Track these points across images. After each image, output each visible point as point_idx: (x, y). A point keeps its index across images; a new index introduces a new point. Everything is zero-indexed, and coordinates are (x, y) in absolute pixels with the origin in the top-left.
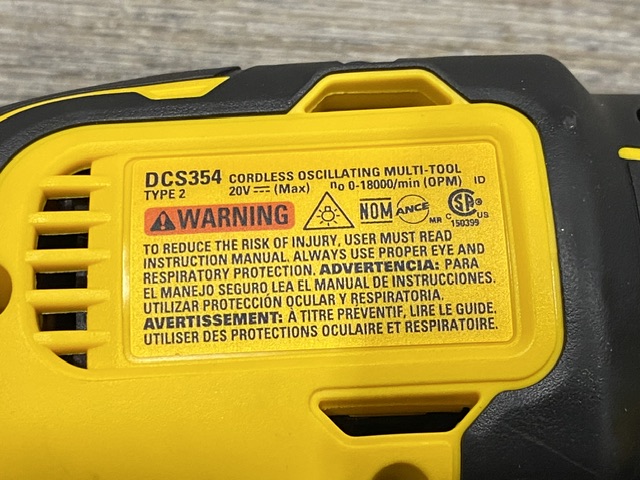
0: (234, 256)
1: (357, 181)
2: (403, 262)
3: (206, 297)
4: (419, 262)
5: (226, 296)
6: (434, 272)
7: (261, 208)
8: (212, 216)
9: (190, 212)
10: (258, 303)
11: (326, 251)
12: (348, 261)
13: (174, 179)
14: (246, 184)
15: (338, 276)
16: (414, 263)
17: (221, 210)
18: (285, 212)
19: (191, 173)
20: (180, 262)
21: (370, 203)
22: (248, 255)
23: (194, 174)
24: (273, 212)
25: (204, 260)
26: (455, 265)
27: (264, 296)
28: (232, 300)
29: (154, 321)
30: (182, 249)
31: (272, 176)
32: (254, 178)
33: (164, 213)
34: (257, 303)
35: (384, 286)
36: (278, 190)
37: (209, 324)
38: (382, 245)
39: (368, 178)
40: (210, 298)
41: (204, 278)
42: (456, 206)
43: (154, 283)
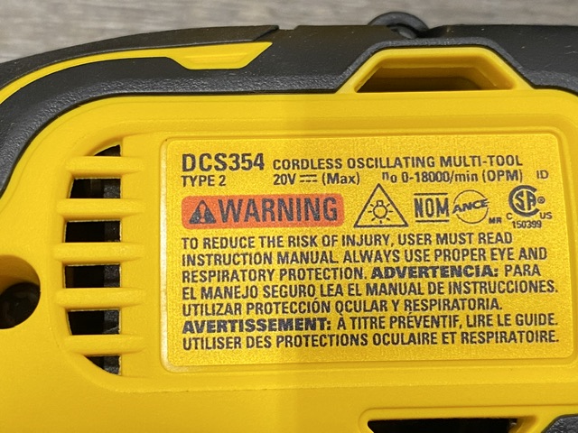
0: (279, 254)
1: (411, 171)
2: (460, 267)
3: (250, 299)
4: (477, 267)
5: (271, 300)
6: (492, 279)
7: (308, 201)
8: (255, 208)
9: (231, 202)
10: (306, 307)
11: (378, 252)
12: (402, 263)
13: (213, 162)
14: (291, 172)
15: (391, 280)
16: (471, 268)
17: (265, 201)
18: (334, 206)
19: (231, 156)
20: (222, 260)
21: (425, 198)
22: (295, 254)
23: (234, 158)
24: (321, 205)
25: (247, 258)
26: (516, 272)
27: (312, 300)
28: (277, 304)
29: (194, 324)
30: (224, 245)
31: (319, 164)
32: (300, 164)
33: (203, 202)
34: (304, 307)
35: (439, 293)
36: (326, 180)
37: (253, 329)
38: (438, 247)
39: (424, 169)
40: (254, 301)
41: (247, 278)
42: (517, 204)
43: (193, 281)
